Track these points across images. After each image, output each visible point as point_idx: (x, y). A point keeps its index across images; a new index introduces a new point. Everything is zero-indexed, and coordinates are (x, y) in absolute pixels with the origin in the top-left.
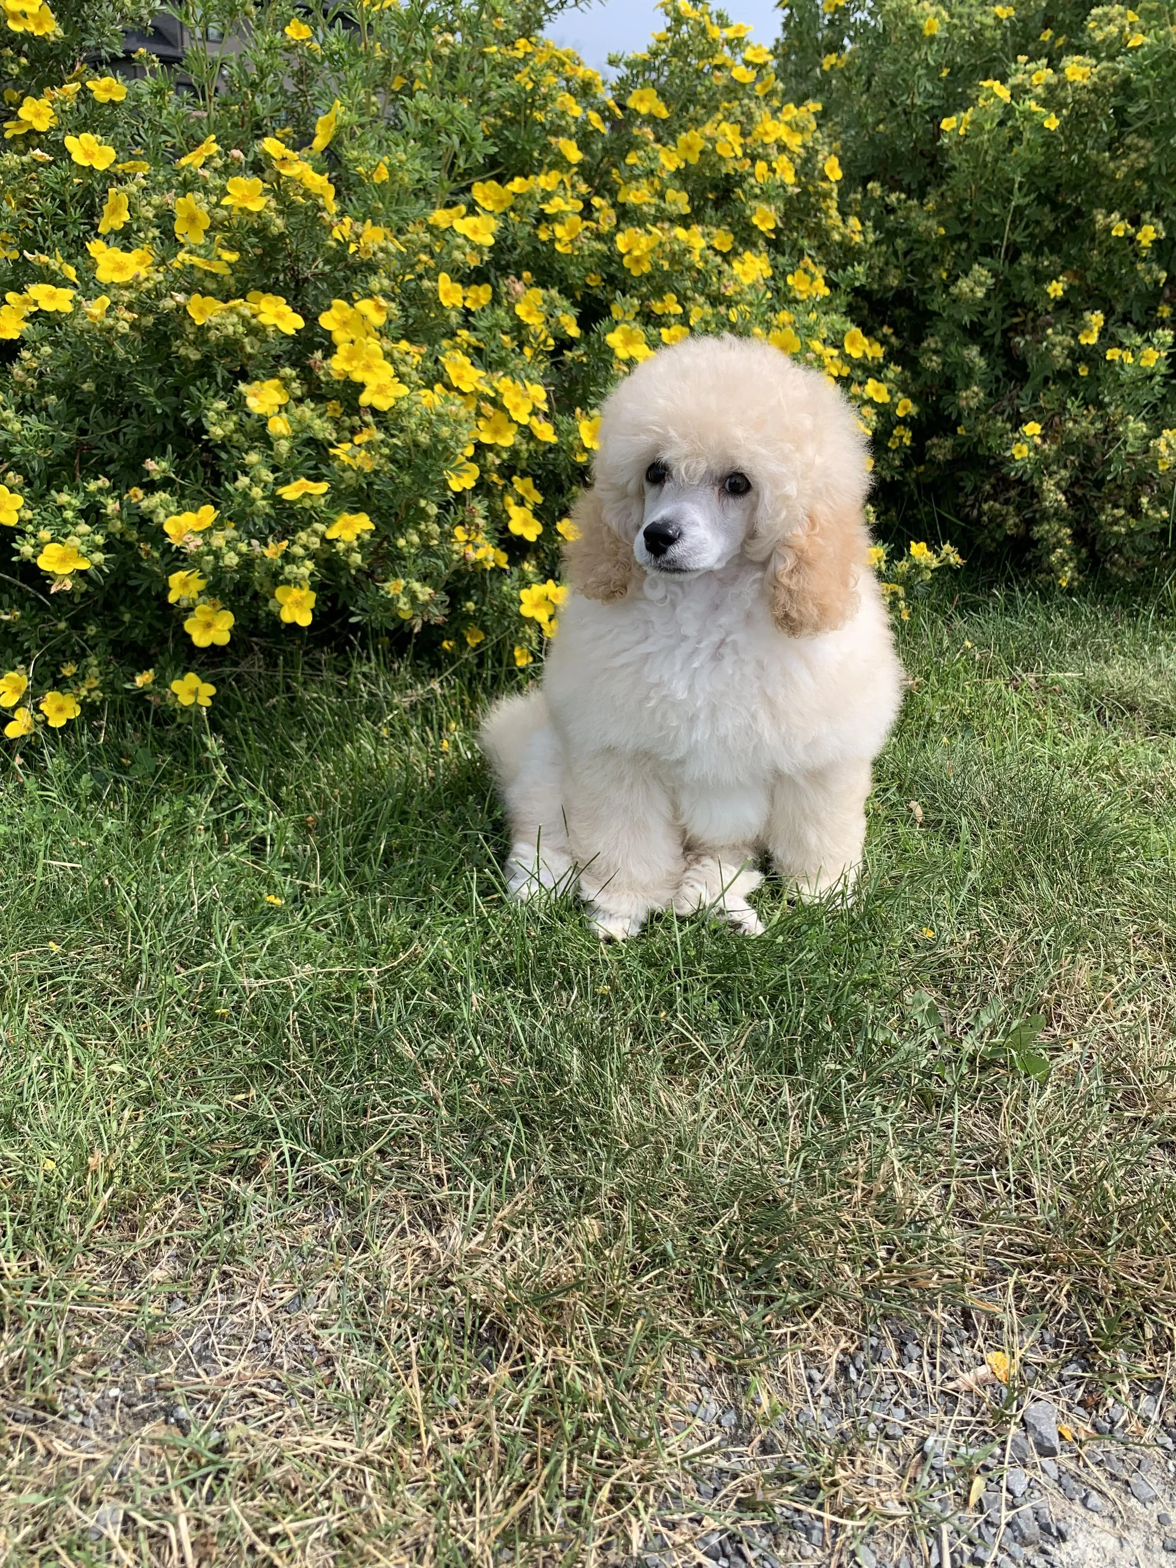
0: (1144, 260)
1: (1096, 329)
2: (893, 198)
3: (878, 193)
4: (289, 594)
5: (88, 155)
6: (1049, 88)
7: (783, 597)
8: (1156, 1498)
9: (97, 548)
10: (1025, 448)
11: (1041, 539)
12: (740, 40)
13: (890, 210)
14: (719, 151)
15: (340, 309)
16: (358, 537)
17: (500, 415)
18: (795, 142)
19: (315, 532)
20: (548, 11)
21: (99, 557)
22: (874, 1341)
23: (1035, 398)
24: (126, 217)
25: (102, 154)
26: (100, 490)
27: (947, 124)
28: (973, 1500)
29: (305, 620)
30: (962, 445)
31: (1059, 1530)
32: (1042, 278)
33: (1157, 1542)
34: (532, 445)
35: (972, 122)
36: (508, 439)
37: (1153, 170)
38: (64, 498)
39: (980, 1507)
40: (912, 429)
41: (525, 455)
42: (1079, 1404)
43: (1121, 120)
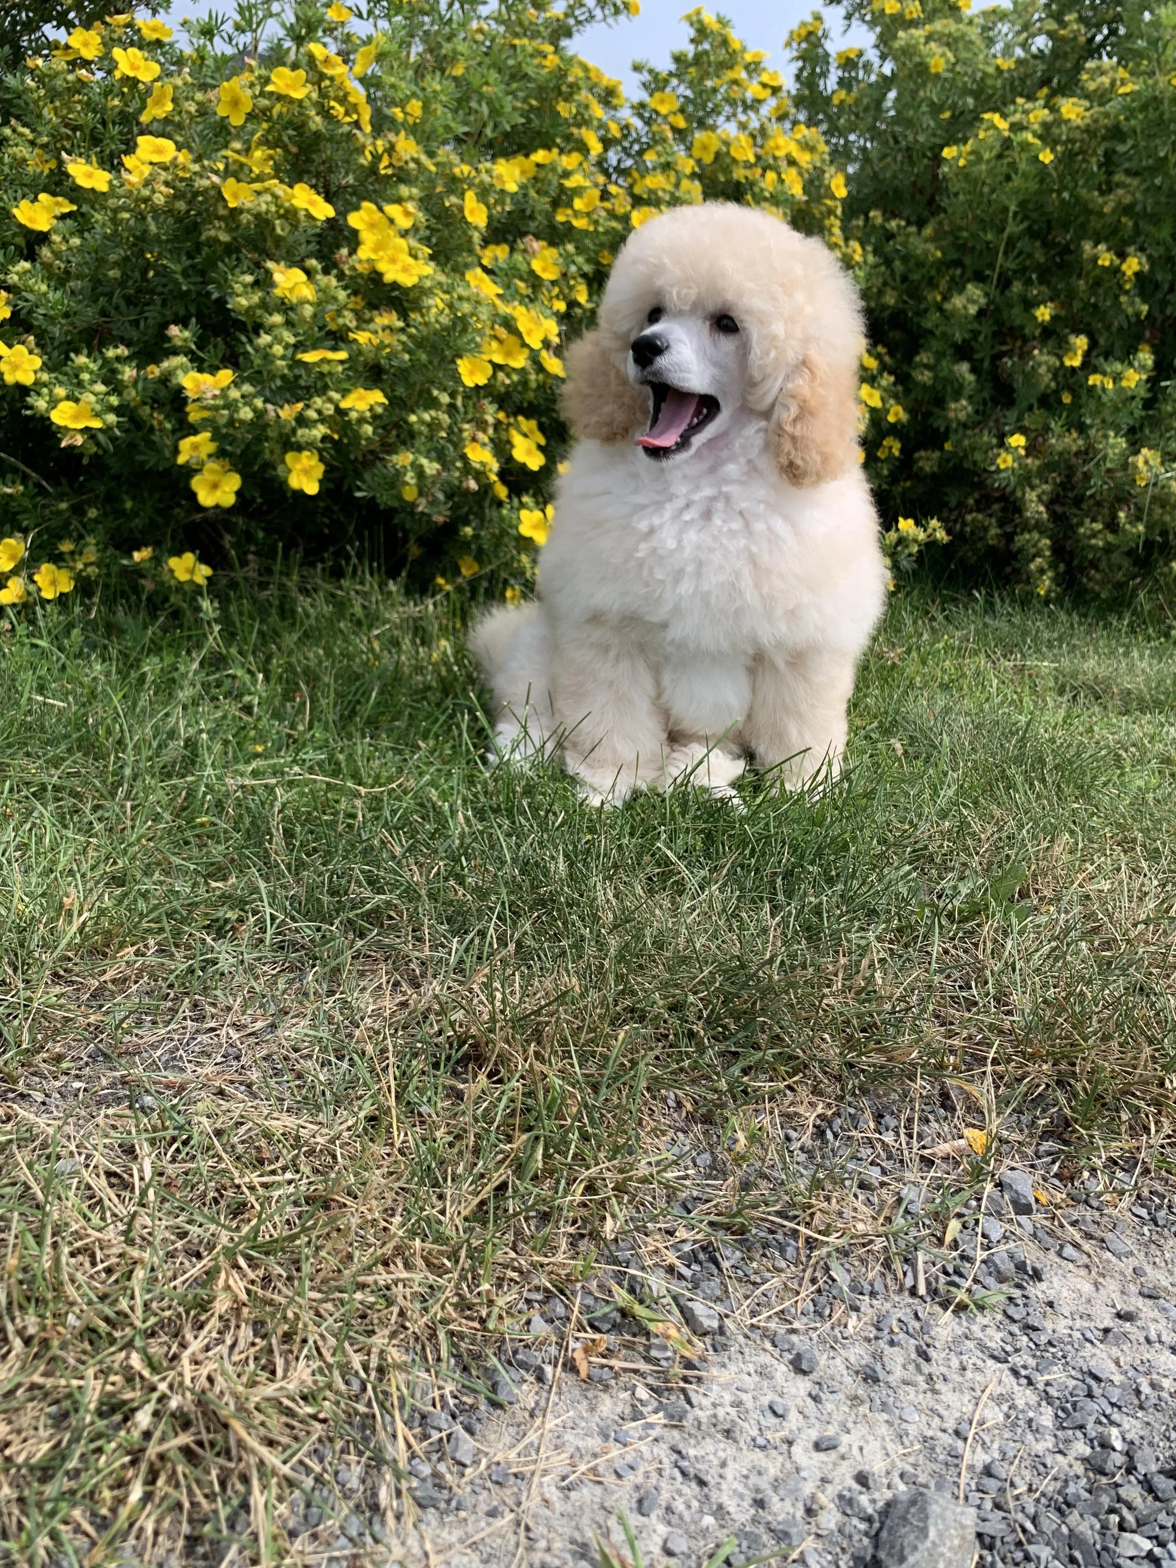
0: (1127, 292)
1: (1080, 353)
2: (893, 224)
3: (879, 220)
4: (298, 460)
5: (133, 67)
6: (1045, 125)
7: (787, 446)
8: (1131, 1253)
9: (111, 409)
10: (1010, 458)
11: (1021, 550)
12: (757, 64)
13: (890, 236)
14: (733, 153)
15: (369, 211)
16: (371, 409)
17: (513, 339)
18: (804, 159)
19: (330, 400)
20: (579, 23)
21: (112, 418)
22: (852, 1111)
23: (1020, 419)
24: (169, 107)
25: (148, 69)
26: (118, 359)
27: (948, 153)
28: (948, 1238)
29: (312, 488)
30: (948, 460)
31: (1034, 1269)
32: (1030, 305)
33: (1133, 1289)
34: (541, 377)
35: (972, 152)
36: (520, 361)
37: (1139, 208)
38: (82, 360)
39: (955, 1245)
40: (901, 440)
41: (533, 385)
42: (1056, 1176)
43: (1109, 161)
